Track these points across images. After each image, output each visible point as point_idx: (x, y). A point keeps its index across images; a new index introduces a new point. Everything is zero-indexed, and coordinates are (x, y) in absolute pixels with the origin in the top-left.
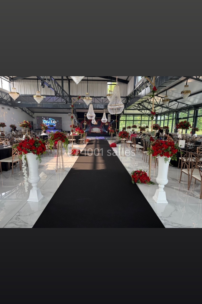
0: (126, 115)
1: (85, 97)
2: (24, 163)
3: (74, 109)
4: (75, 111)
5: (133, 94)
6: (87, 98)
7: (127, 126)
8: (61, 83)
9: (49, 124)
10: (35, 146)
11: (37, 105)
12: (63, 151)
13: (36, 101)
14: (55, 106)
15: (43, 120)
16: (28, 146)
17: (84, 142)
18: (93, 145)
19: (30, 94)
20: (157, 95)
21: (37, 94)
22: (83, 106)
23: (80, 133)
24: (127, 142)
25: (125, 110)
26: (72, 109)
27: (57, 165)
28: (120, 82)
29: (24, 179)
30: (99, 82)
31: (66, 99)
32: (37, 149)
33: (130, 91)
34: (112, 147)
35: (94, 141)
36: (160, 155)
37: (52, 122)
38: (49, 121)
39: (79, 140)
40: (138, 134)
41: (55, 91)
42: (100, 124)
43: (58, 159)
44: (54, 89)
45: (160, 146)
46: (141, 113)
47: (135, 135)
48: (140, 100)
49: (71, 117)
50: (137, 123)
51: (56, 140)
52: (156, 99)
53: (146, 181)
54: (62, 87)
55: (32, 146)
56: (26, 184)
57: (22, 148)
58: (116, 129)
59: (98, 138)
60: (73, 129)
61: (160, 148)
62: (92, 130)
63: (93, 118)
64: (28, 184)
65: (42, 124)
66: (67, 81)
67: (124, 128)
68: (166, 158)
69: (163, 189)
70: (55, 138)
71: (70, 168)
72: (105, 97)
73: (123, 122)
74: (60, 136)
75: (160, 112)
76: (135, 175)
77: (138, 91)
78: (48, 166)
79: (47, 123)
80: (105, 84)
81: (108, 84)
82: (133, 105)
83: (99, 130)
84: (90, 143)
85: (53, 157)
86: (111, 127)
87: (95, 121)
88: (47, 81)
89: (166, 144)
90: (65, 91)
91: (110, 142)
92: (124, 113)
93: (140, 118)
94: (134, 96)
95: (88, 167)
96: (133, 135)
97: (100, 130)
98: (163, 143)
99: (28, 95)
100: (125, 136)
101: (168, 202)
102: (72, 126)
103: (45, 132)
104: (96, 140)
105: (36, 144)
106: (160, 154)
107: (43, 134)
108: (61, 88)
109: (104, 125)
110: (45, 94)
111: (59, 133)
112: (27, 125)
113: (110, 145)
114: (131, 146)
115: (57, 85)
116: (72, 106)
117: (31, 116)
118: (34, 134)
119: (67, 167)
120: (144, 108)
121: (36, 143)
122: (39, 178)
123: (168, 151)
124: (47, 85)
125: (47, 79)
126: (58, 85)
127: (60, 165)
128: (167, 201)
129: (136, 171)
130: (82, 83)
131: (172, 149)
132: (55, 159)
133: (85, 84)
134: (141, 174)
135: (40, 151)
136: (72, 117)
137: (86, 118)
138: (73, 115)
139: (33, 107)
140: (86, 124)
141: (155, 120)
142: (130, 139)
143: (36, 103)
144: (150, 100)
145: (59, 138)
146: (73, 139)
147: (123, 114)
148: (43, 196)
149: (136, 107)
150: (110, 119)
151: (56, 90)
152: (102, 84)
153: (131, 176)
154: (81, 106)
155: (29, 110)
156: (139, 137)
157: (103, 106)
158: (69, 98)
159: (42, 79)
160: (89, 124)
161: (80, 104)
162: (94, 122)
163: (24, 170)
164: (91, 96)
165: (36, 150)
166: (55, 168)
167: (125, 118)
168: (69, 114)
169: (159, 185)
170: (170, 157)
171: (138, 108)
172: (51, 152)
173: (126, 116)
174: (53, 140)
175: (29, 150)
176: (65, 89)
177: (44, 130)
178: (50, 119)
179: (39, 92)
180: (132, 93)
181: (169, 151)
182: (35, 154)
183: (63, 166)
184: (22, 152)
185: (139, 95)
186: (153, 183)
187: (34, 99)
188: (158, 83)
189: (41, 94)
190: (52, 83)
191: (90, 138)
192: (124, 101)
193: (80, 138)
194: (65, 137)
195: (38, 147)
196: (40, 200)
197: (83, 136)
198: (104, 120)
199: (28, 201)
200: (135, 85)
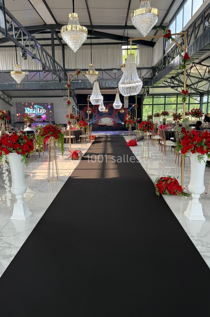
0: (153, 95)
1: (87, 70)
2: (4, 167)
3: (71, 89)
4: (73, 92)
5: (162, 63)
6: (91, 72)
7: (154, 113)
8: (51, 51)
9: (34, 114)
10: (20, 144)
11: (17, 86)
12: (57, 154)
13: (15, 80)
14: (43, 86)
15: (25, 108)
16: (9, 143)
17: (87, 140)
18: (102, 144)
19: (5, 69)
20: (200, 63)
21: (16, 69)
22: (85, 85)
23: (81, 127)
24: (153, 138)
25: (151, 87)
26: (68, 90)
27: (49, 173)
28: (142, 45)
29: (6, 189)
30: (108, 46)
31: (59, 74)
32: (22, 147)
33: (157, 58)
34: (130, 146)
35: (102, 138)
36: (191, 151)
37: (40, 110)
38: (35, 109)
39: (80, 136)
40: (171, 124)
41: (42, 64)
42: (112, 112)
43: (49, 165)
44: (41, 60)
45: (191, 138)
46: (177, 92)
47: (166, 126)
48: (173, 72)
49: (67, 102)
50: (171, 108)
51: (46, 135)
52: (199, 69)
53: (176, 191)
54: (53, 56)
55: (15, 144)
56: (9, 195)
57: (3, 146)
58: (136, 119)
59: (109, 133)
60: (71, 120)
61: (191, 142)
62: (100, 122)
63: (101, 103)
64: (10, 195)
65: (25, 114)
66: (61, 47)
67: (150, 117)
68: (200, 156)
69: (197, 200)
70: (45, 133)
71: (67, 177)
72: (118, 70)
73: (149, 107)
74: (52, 131)
75: (206, 90)
76: (160, 184)
77: (169, 58)
78: (36, 174)
79: (31, 112)
80: (118, 48)
81: (123, 49)
82: (162, 79)
83: (111, 121)
84: (97, 141)
85: (42, 163)
86: (129, 115)
87: (105, 108)
88: (30, 49)
89: (199, 136)
90: (57, 63)
91: (128, 139)
92: (150, 93)
93: (175, 101)
94: (164, 66)
95: (94, 175)
96: (163, 127)
97: (113, 122)
98: (195, 135)
99: (2, 71)
100: (148, 127)
101: (205, 219)
102: (68, 116)
103: (30, 126)
104: (107, 137)
105: (21, 141)
106: (190, 149)
107: (27, 129)
108: (51, 58)
109: (119, 113)
110: (27, 68)
111: (51, 125)
112: (4, 117)
113: (128, 143)
114: (159, 143)
115: (44, 54)
116: (68, 85)
117: (8, 103)
118: (13, 129)
119: (62, 175)
120: (181, 84)
121: (20, 139)
122: (25, 188)
123: (202, 145)
124: (30, 55)
125: (30, 46)
126: (47, 54)
127: (53, 172)
128: (204, 217)
129: (162, 178)
130: (83, 49)
131: (208, 143)
132: (45, 165)
133: (88, 50)
134: (169, 182)
135: (26, 150)
136: (69, 103)
137: (90, 103)
138: (71, 99)
139: (11, 89)
140: (90, 112)
141: (199, 102)
142: (159, 133)
143: (14, 83)
144: (189, 71)
145: (51, 132)
146: (71, 135)
147: (148, 94)
148: (31, 213)
149: (168, 82)
150: (128, 104)
151: (44, 62)
152: (114, 48)
153: (155, 185)
154: (82, 84)
155: (4, 93)
156: (172, 130)
157: (115, 83)
158: (63, 73)
159: (23, 46)
160: (95, 112)
161: (80, 81)
162: (102, 108)
163: (5, 176)
164: (96, 68)
165: (20, 149)
166: (47, 177)
167: (151, 101)
168: (64, 97)
169: (193, 195)
170: (205, 154)
171: (172, 85)
172: (39, 155)
173: (153, 98)
174: (42, 136)
175: (12, 149)
176: (57, 59)
177: (28, 124)
178: (35, 106)
179: (19, 65)
180: (161, 61)
181: (204, 145)
182: (20, 154)
183: (57, 174)
184: (3, 152)
185: (171, 63)
186: (187, 194)
187: (12, 77)
188: (198, 45)
189: (21, 68)
190: (37, 51)
191: (97, 134)
192: (148, 73)
193: (81, 135)
194: (59, 132)
195: (23, 145)
196: (28, 218)
197: (85, 131)
198: (117, 105)
199: (11, 218)
200: (165, 49)
